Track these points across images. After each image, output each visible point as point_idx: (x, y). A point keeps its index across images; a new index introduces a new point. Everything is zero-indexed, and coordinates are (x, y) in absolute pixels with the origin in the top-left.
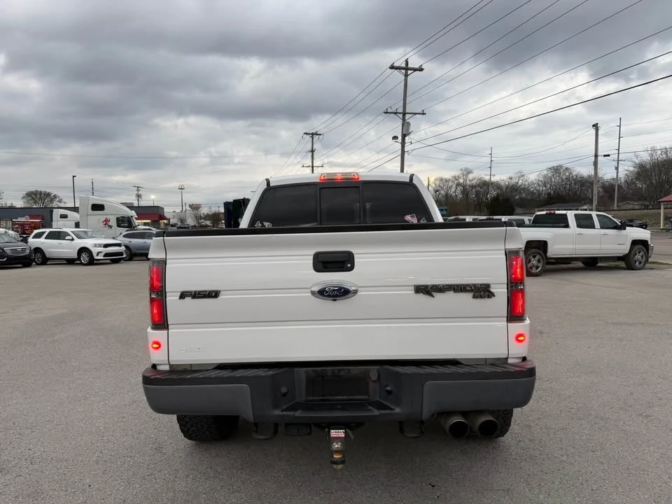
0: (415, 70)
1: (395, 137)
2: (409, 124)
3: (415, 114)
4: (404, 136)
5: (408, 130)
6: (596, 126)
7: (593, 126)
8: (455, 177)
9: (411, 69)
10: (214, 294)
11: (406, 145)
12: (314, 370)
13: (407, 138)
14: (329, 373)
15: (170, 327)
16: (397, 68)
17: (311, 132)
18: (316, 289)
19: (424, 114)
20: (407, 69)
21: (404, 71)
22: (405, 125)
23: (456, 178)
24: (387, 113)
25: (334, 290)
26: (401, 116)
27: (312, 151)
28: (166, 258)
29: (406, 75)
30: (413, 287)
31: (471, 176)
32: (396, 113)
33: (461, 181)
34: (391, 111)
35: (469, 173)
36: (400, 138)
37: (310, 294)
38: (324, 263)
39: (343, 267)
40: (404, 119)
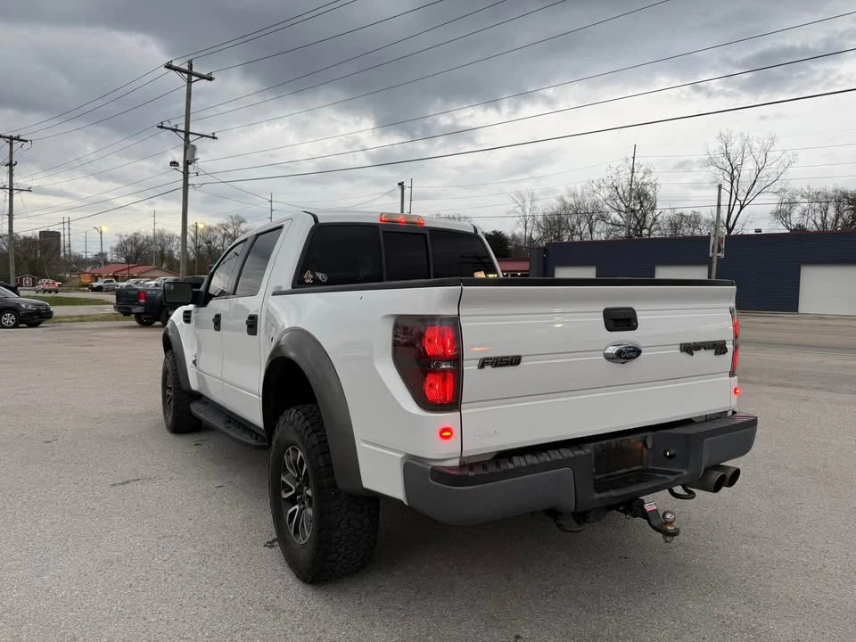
0: (202, 77)
1: (174, 162)
2: (194, 148)
3: (202, 136)
4: (187, 163)
5: (194, 156)
6: (401, 184)
7: (399, 184)
8: (222, 225)
9: (196, 75)
10: (514, 361)
11: (190, 175)
12: (600, 445)
13: (190, 167)
14: (613, 446)
15: (463, 406)
16: (176, 69)
17: (8, 135)
18: (612, 350)
19: (214, 138)
20: (190, 73)
21: (186, 75)
22: (189, 149)
23: (225, 227)
24: (162, 127)
25: (630, 351)
26: (183, 135)
27: (11, 165)
28: (459, 315)
29: (189, 82)
30: (679, 347)
31: (243, 227)
32: (175, 130)
33: (231, 231)
34: (169, 126)
35: (241, 222)
36: (181, 164)
37: (603, 357)
38: (616, 321)
39: (629, 325)
40: (187, 140)
